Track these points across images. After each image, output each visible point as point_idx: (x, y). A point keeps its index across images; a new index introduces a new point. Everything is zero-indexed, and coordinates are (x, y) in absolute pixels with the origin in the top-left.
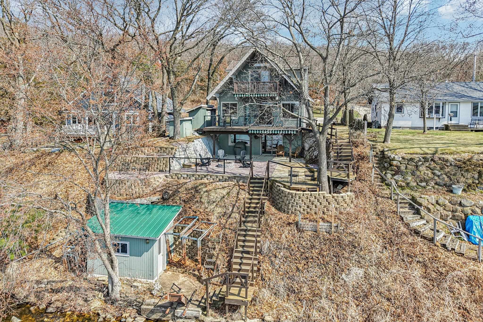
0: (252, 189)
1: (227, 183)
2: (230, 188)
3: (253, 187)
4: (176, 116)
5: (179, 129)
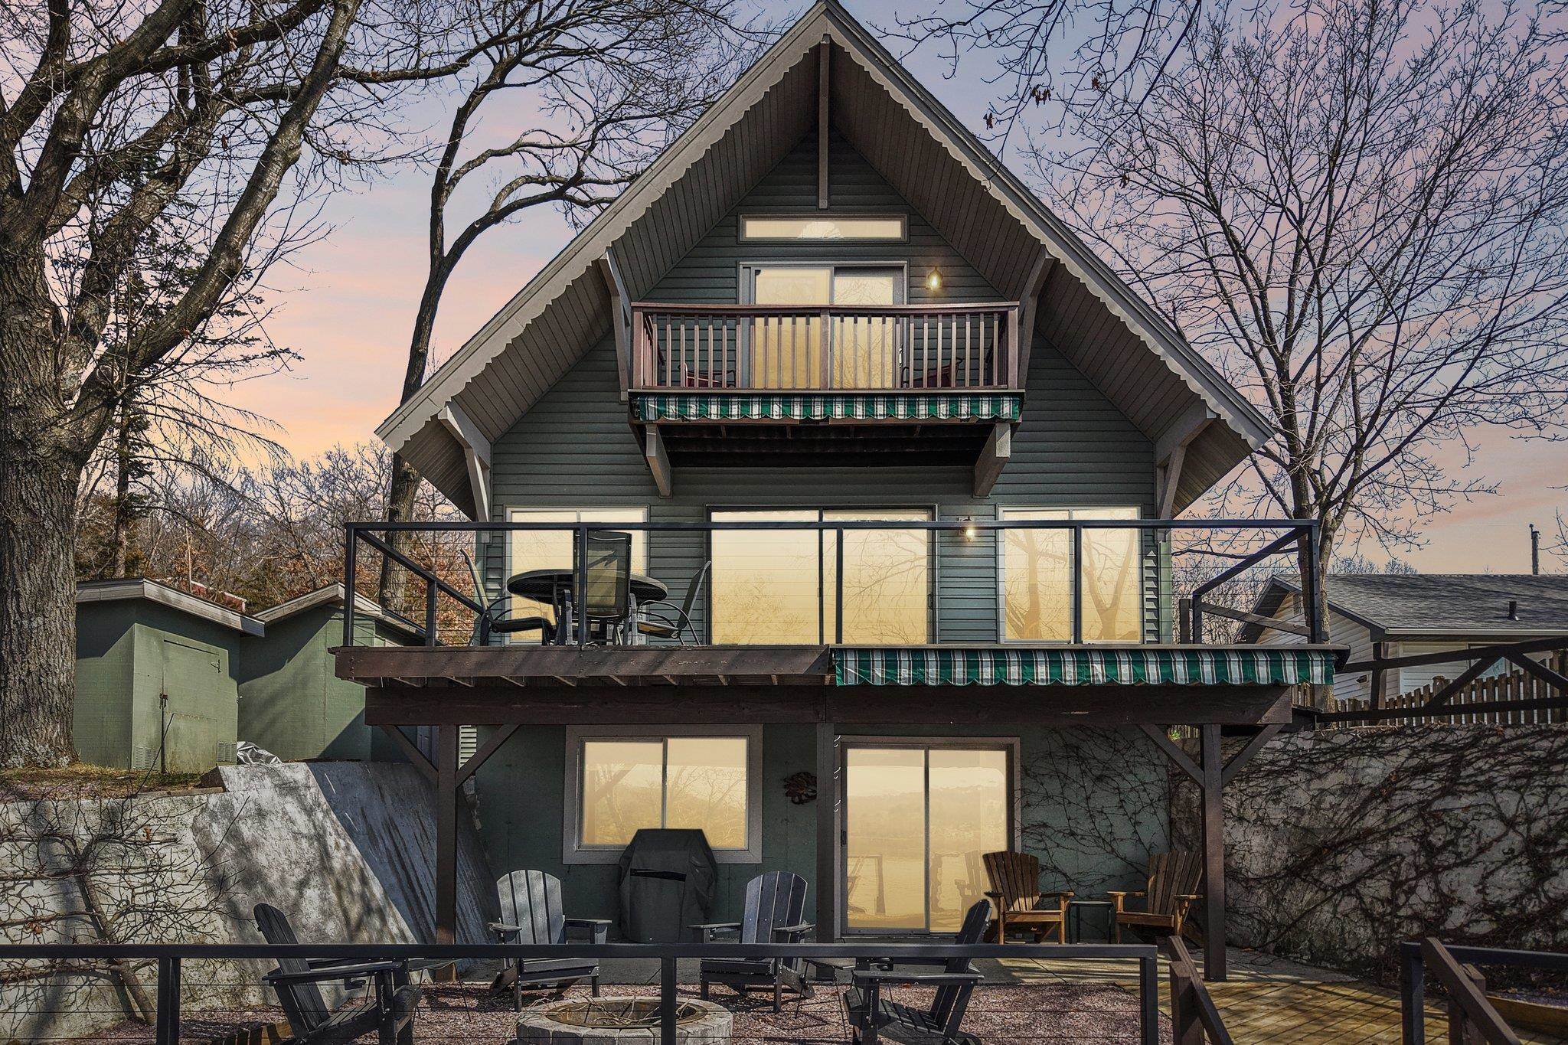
4: (29, 509)
5: (64, 663)
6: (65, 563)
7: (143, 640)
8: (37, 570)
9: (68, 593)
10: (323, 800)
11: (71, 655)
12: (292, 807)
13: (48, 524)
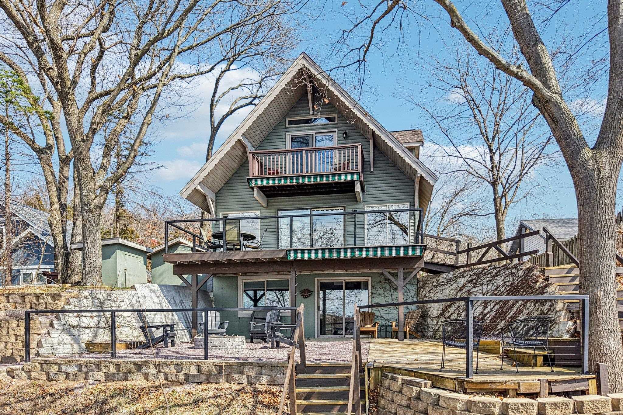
0: (305, 403)
1: (214, 386)
2: (220, 401)
3: (308, 396)
4: (89, 221)
5: (99, 260)
6: (98, 235)
7: (119, 254)
8: (92, 236)
9: (100, 242)
10: (162, 294)
11: (101, 258)
12: (153, 295)
13: (94, 225)
